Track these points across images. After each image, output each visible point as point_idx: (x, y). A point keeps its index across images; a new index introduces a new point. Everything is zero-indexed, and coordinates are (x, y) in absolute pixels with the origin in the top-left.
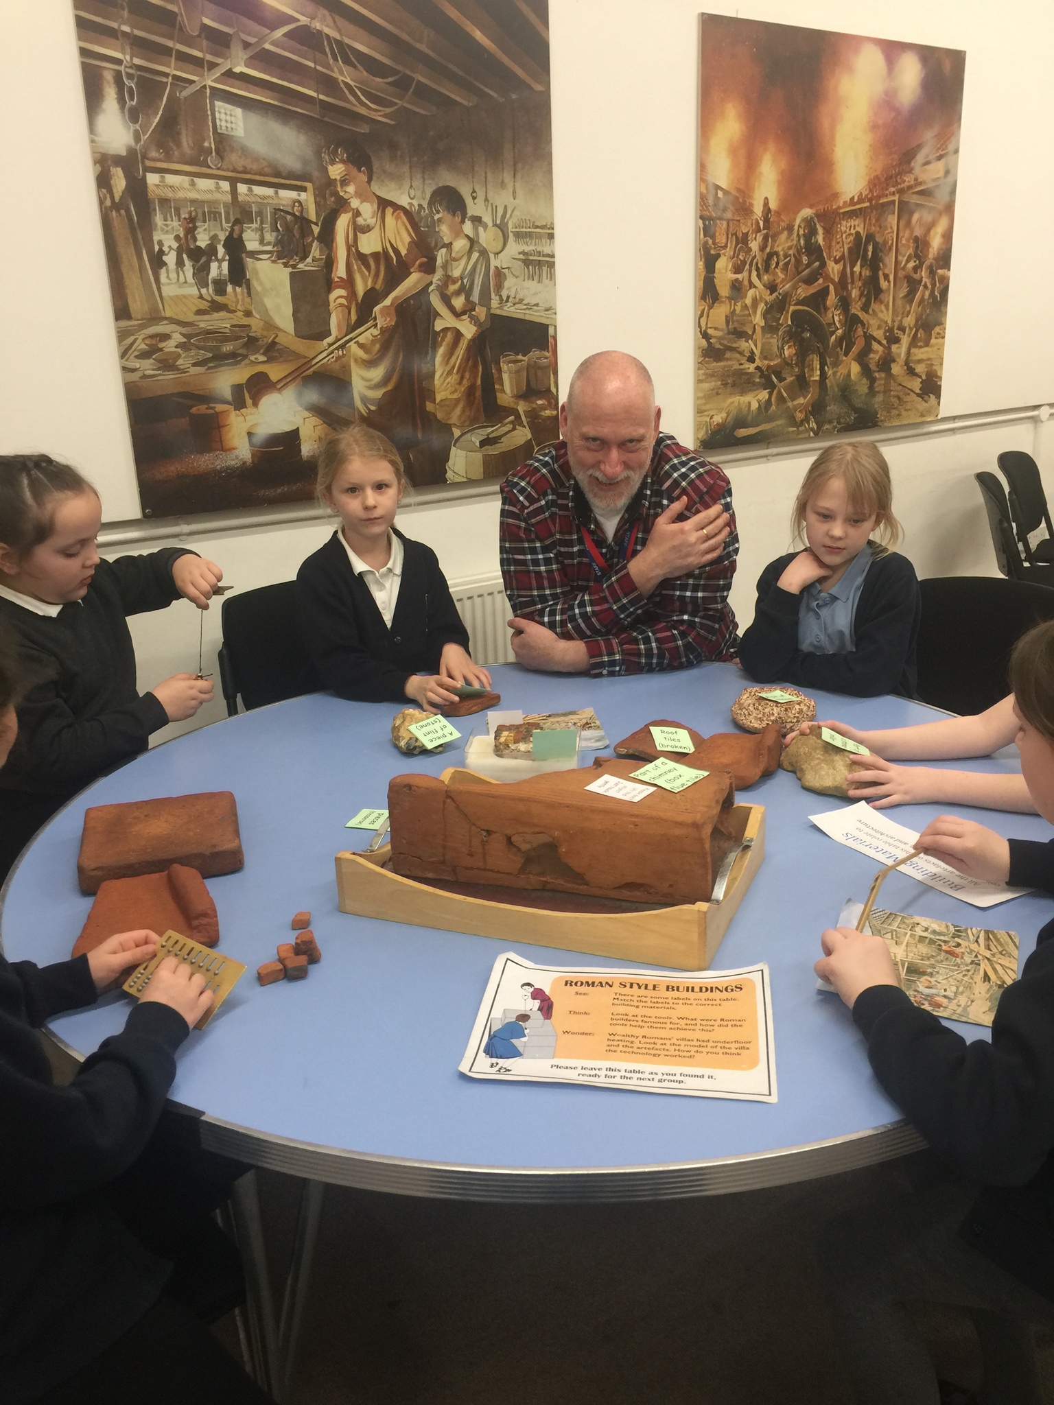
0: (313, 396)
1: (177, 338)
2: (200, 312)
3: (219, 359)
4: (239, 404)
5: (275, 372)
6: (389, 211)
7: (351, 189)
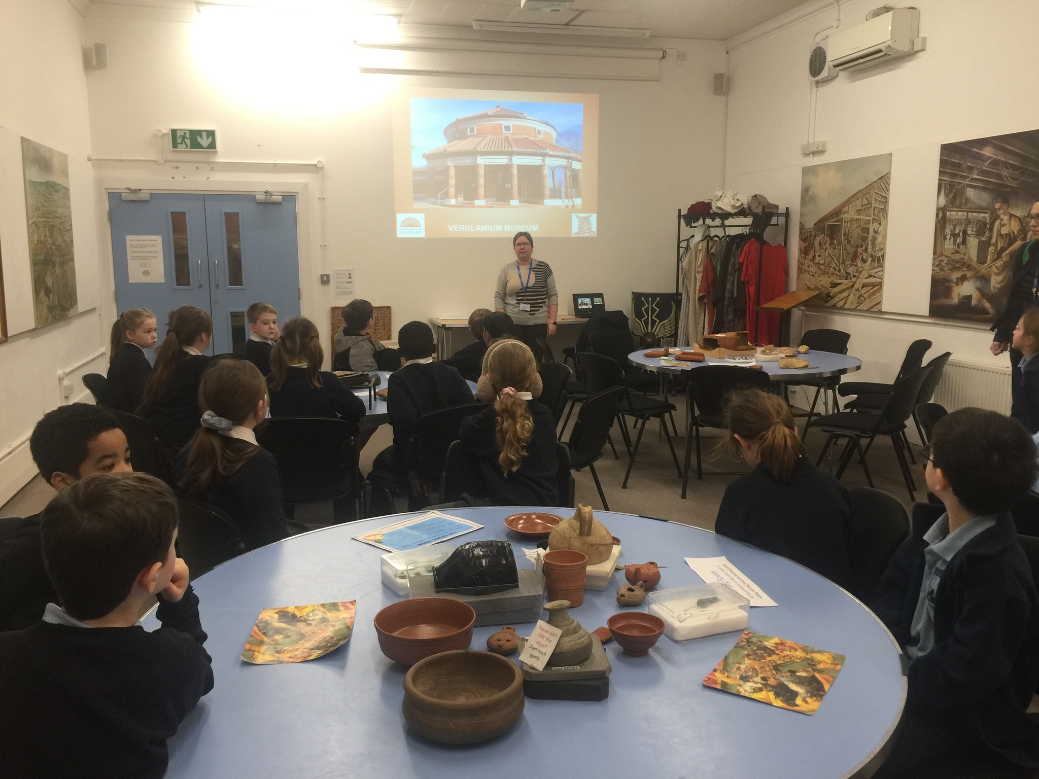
0: (978, 284)
1: (946, 261)
2: (953, 253)
3: (955, 269)
4: (957, 284)
5: (969, 274)
6: (1013, 218)
7: (1001, 211)
